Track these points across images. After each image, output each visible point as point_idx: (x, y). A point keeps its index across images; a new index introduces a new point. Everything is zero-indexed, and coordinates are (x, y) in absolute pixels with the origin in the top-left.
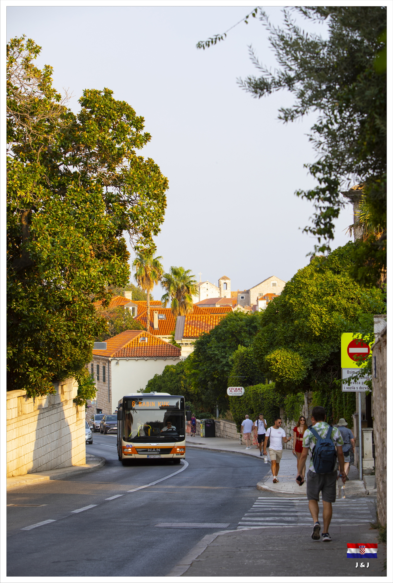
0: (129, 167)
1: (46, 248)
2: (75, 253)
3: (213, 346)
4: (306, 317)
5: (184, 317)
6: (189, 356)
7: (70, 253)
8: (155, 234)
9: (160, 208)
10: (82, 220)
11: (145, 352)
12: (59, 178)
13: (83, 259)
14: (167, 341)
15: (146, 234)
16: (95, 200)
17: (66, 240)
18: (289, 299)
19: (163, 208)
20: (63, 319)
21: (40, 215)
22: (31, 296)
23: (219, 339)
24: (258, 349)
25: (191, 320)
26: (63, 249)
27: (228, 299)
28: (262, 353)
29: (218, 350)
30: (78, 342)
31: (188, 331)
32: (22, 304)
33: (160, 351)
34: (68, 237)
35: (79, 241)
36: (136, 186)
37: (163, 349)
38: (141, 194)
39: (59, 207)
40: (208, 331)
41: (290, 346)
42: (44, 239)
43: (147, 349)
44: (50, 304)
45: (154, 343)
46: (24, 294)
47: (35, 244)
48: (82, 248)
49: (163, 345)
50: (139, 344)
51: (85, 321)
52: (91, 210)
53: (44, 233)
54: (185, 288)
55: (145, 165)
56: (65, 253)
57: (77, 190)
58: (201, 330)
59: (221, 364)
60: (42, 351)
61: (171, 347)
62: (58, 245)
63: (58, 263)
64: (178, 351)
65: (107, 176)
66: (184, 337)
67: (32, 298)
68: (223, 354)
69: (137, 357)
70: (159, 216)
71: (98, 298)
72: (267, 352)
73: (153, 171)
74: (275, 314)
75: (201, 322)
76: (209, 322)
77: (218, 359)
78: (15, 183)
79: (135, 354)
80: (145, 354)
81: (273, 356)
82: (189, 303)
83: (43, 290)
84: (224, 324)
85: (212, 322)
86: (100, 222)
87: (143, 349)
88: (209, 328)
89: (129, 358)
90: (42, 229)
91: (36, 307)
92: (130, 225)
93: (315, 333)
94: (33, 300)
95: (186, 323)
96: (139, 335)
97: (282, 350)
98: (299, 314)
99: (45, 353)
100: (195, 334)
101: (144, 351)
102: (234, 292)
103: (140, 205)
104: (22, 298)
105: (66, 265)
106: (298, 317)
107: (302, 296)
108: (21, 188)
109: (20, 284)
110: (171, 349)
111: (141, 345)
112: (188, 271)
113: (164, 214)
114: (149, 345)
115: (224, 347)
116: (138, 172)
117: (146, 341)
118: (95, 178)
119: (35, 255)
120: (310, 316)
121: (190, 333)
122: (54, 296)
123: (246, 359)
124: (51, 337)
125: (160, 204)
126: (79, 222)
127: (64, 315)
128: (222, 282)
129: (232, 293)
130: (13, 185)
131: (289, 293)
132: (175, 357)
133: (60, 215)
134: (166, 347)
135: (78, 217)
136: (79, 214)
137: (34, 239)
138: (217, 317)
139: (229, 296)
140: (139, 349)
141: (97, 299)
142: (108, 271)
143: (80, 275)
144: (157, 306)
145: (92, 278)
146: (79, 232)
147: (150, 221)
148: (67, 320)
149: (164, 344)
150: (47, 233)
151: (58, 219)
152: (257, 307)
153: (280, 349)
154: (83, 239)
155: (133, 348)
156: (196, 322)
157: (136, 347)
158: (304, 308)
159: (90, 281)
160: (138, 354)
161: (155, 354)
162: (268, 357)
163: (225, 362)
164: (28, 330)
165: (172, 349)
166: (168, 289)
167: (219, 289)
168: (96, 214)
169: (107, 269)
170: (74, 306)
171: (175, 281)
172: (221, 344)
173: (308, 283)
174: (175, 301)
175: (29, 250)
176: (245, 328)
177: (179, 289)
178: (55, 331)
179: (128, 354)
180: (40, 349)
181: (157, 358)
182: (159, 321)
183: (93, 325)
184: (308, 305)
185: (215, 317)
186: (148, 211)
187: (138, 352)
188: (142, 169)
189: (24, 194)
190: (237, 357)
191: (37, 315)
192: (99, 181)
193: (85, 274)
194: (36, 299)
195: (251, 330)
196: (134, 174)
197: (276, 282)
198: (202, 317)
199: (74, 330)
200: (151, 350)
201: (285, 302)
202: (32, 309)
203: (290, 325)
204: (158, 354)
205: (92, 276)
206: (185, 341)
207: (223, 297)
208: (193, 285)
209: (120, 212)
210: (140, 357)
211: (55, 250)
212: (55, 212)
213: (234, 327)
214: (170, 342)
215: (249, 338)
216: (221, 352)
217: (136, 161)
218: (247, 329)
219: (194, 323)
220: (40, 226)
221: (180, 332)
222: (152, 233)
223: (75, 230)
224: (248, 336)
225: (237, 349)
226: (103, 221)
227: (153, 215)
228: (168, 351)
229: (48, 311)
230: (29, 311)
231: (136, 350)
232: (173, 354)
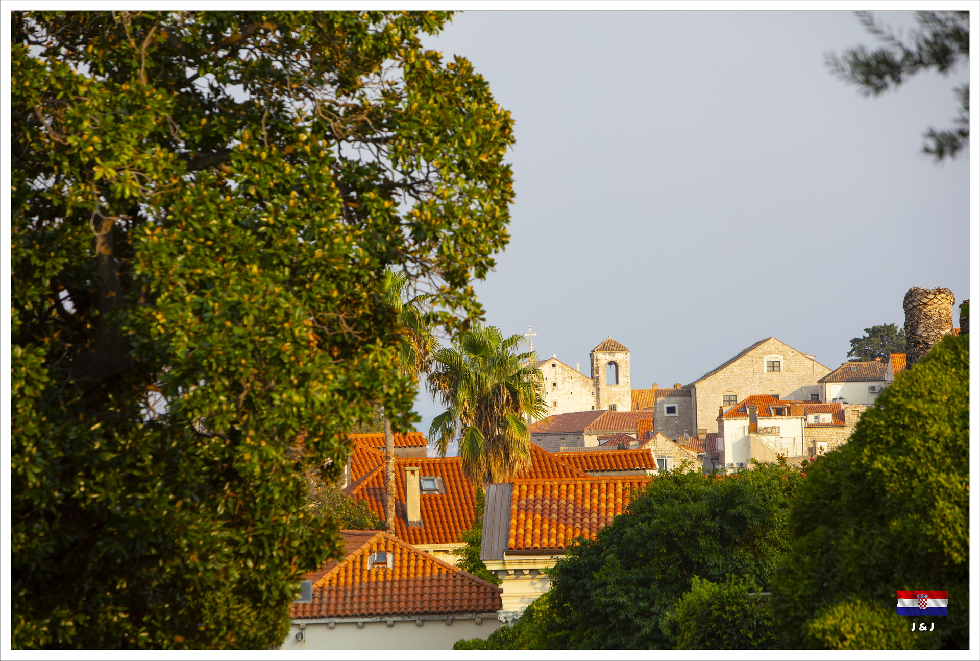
0: (402, 85)
1: (182, 328)
2: (265, 342)
3: (611, 579)
4: (925, 510)
5: (508, 488)
6: (529, 612)
7: (252, 342)
8: (480, 276)
9: (496, 202)
10: (279, 243)
11: (387, 598)
12: (204, 121)
13: (290, 356)
14: (451, 560)
15: (456, 278)
16: (312, 186)
17: (239, 303)
18: (872, 459)
19: (503, 203)
20: (220, 524)
21: (158, 231)
22: (129, 460)
23: (628, 559)
24: (786, 602)
25: (531, 497)
26: (231, 330)
27: (623, 414)
28: (799, 614)
29: (627, 593)
30: (263, 587)
31: (521, 531)
32: (103, 484)
33: (434, 597)
34: (246, 296)
35: (277, 305)
36: (430, 142)
37: (443, 590)
38: (442, 166)
39: (212, 207)
40: (594, 535)
41: (880, 591)
42: (173, 301)
43: (392, 588)
44: (184, 482)
45: (412, 570)
46: (109, 456)
47: (150, 314)
48: (286, 325)
49: (443, 577)
50: (365, 573)
51: (281, 529)
52: (303, 215)
53: (173, 284)
54: (506, 393)
55: (446, 77)
56: (237, 341)
57: (259, 157)
58: (562, 526)
59: (638, 635)
60: (154, 618)
61: (466, 582)
62: (218, 318)
63: (220, 370)
64: (489, 595)
65: (341, 113)
66: (510, 552)
67: (133, 466)
68: (641, 604)
69: (363, 616)
70: (496, 228)
71: (313, 459)
72: (812, 610)
73: (469, 93)
74: (830, 500)
75: (563, 501)
76: (587, 500)
77: (628, 620)
78: (87, 141)
79: (356, 606)
80: (387, 605)
81: (830, 621)
82: (518, 441)
83: (163, 442)
84: (642, 511)
85: (595, 501)
86: (331, 249)
87: (380, 591)
88: (586, 520)
89: (338, 620)
90: (166, 271)
91: (144, 491)
92: (405, 250)
93: (950, 556)
94: (136, 473)
95: (515, 507)
96: (366, 547)
97: (856, 604)
98: (903, 502)
99: (164, 623)
100: (545, 541)
101: (384, 596)
102: (640, 393)
103: (441, 197)
104: (104, 467)
105: (241, 374)
106: (899, 508)
107: (908, 451)
108: (106, 154)
109: (97, 426)
110: (466, 588)
111: (373, 579)
112: (513, 341)
113: (508, 221)
114: (397, 577)
115: (645, 583)
116: (431, 101)
117: (390, 565)
118: (307, 120)
119: (149, 347)
120: (934, 507)
121: (529, 536)
122: (192, 458)
123: (718, 619)
124: (188, 576)
125: (495, 191)
126: (271, 251)
127: (221, 510)
128: (603, 358)
129: (636, 395)
130: (80, 149)
131: (871, 442)
132: (481, 612)
133: (214, 229)
134: (451, 583)
135: (265, 234)
136: (267, 224)
137: (142, 300)
138: (612, 486)
139: (625, 406)
140: (368, 589)
141: (309, 463)
142: (360, 389)
143: (282, 401)
144: (412, 450)
145: (316, 410)
146: (275, 280)
147: (471, 243)
148: (227, 526)
149: (444, 571)
150: (181, 282)
151: (210, 243)
152: (719, 440)
153: (849, 601)
154: (287, 299)
155: (349, 588)
156: (547, 501)
157: (357, 585)
158: (915, 482)
159: (312, 419)
160: (363, 605)
161: (418, 604)
162: (817, 625)
163: (648, 631)
164: (123, 558)
165: (470, 586)
166: (452, 396)
167: (591, 382)
168: (320, 226)
169: (357, 384)
170: (267, 489)
171: (471, 371)
172: (636, 573)
173: (926, 413)
174: (472, 434)
175: (131, 333)
176: (709, 523)
177: (487, 397)
178: (204, 558)
179: (332, 607)
180: (149, 612)
181: (426, 617)
182: (423, 499)
183: (301, 537)
184: (927, 475)
185: (604, 486)
186: (465, 214)
187: (364, 599)
188: (440, 92)
189: (113, 173)
190: (690, 614)
191: (148, 515)
192: (321, 128)
193: (296, 398)
194: (143, 469)
195: (727, 527)
196: (421, 107)
197: (780, 358)
198: (564, 487)
199: (248, 555)
200: (404, 591)
201: (860, 466)
202: (135, 499)
203: (876, 532)
204: (426, 604)
205: (317, 404)
206: (512, 562)
207: (605, 407)
208: (528, 384)
209: (385, 219)
210: (371, 615)
211: (210, 332)
212: (200, 220)
213: (674, 520)
214: (460, 565)
215: (721, 552)
216: (637, 599)
217: (424, 69)
218: (713, 524)
219: (539, 507)
220: (161, 264)
221: (496, 536)
222: (472, 272)
223: (263, 275)
224: (718, 546)
225: (688, 588)
226: (339, 245)
227: (480, 226)
228: (458, 596)
229: (179, 504)
230: (126, 504)
231: (356, 592)
232: (474, 603)
